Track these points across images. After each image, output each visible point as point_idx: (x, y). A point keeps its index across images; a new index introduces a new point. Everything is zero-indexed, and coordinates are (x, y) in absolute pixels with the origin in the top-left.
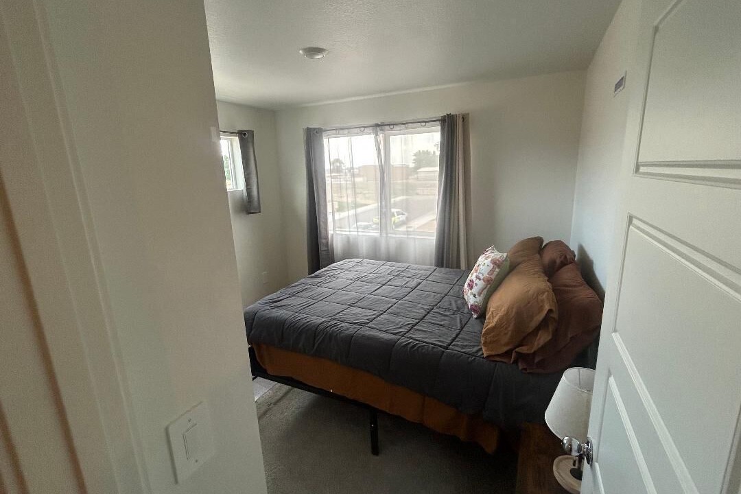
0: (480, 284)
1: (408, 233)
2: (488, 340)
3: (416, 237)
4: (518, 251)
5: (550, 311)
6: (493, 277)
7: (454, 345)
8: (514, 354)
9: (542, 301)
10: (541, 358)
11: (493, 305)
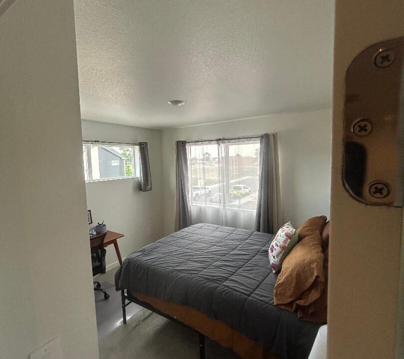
0: (278, 249)
1: (240, 206)
2: (279, 292)
3: (245, 210)
4: (307, 227)
5: (317, 277)
6: (286, 245)
7: (255, 294)
8: (294, 305)
9: (313, 268)
10: (313, 310)
11: (284, 266)
